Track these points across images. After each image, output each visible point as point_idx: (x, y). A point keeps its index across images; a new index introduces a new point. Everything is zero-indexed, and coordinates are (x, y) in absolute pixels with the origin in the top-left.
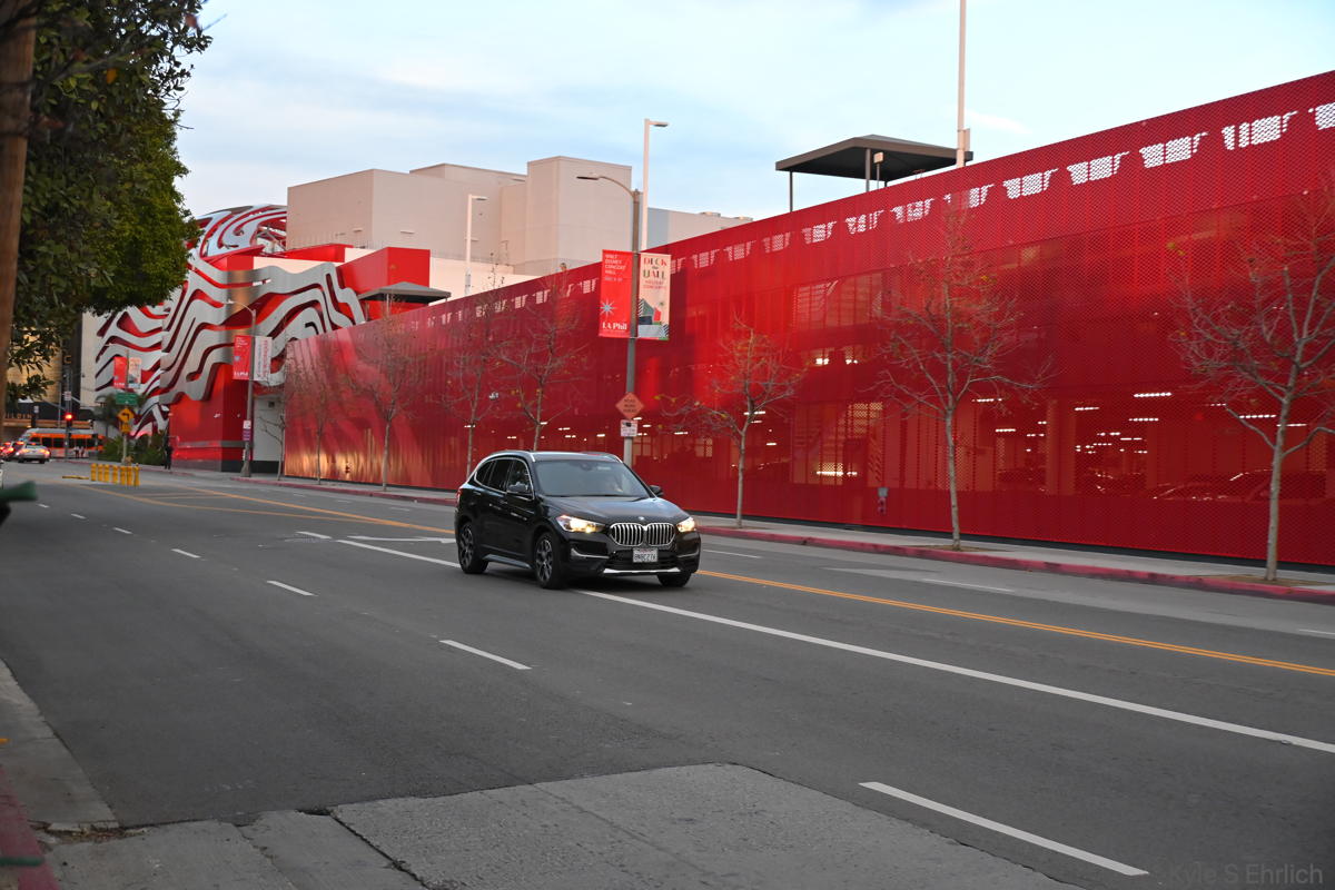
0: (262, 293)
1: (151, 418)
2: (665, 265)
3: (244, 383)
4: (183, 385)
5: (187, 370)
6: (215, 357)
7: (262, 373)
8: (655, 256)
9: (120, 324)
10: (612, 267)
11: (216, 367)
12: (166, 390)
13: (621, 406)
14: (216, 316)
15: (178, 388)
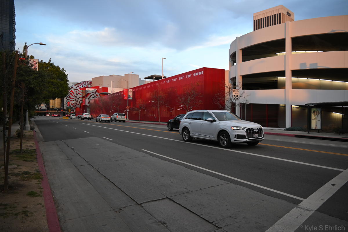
0: (87, 93)
1: (73, 110)
2: (132, 90)
3: (84, 105)
4: (77, 106)
5: (77, 104)
6: (81, 102)
7: (87, 104)
8: (130, 89)
9: (69, 97)
10: (125, 90)
11: (81, 103)
12: (75, 106)
13: (127, 108)
14: (81, 96)
15: (76, 106)
